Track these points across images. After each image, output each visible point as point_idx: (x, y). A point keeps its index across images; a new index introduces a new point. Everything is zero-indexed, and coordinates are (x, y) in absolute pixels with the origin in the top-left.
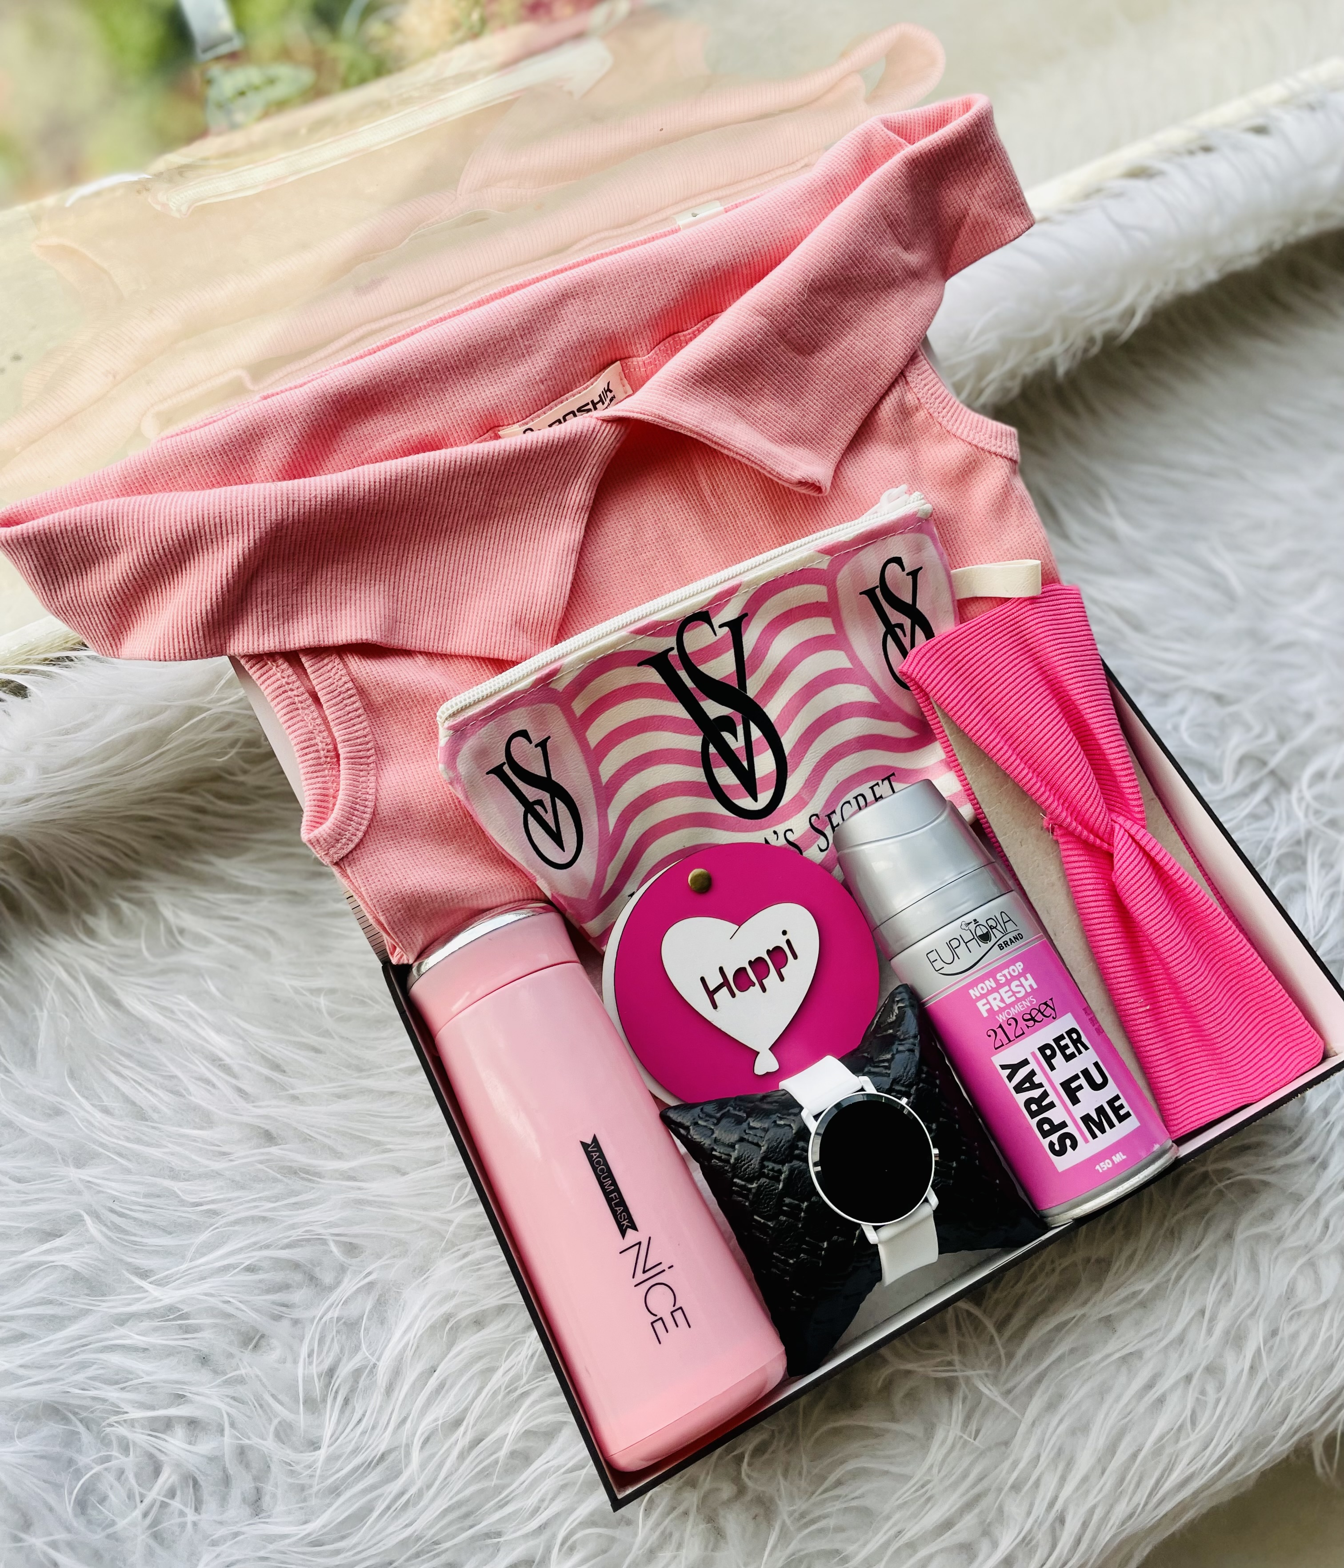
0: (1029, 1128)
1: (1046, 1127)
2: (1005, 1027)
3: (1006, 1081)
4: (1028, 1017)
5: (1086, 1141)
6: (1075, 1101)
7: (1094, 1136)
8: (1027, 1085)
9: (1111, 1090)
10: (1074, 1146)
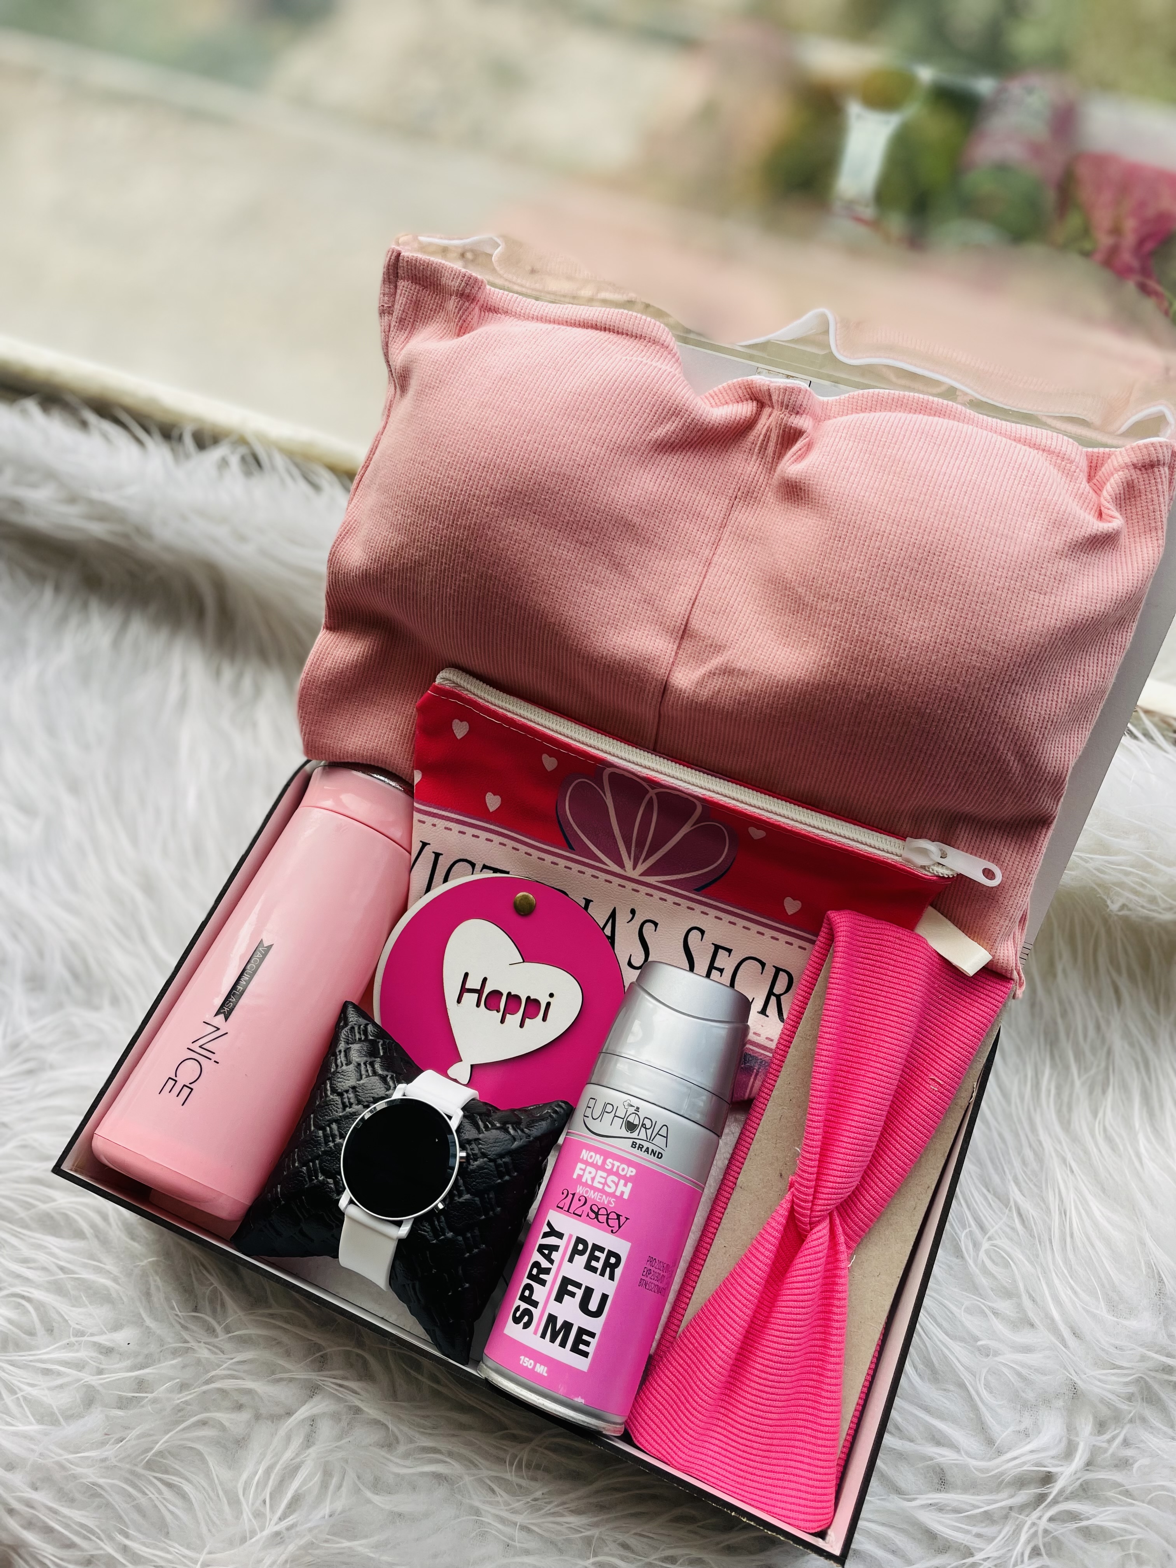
0: (521, 1281)
1: (527, 1293)
2: (576, 1198)
3: (541, 1234)
4: (596, 1209)
5: (535, 1333)
6: (559, 1299)
7: (543, 1336)
8: (546, 1252)
10: (526, 1326)
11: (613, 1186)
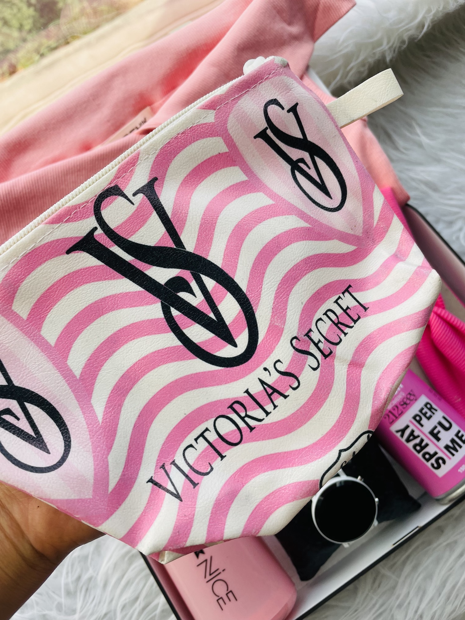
0: (418, 459)
1: (427, 456)
2: (393, 412)
3: (400, 438)
4: (402, 403)
5: (450, 458)
6: (438, 439)
7: (453, 455)
8: (411, 438)
9: (455, 428)
10: (444, 462)
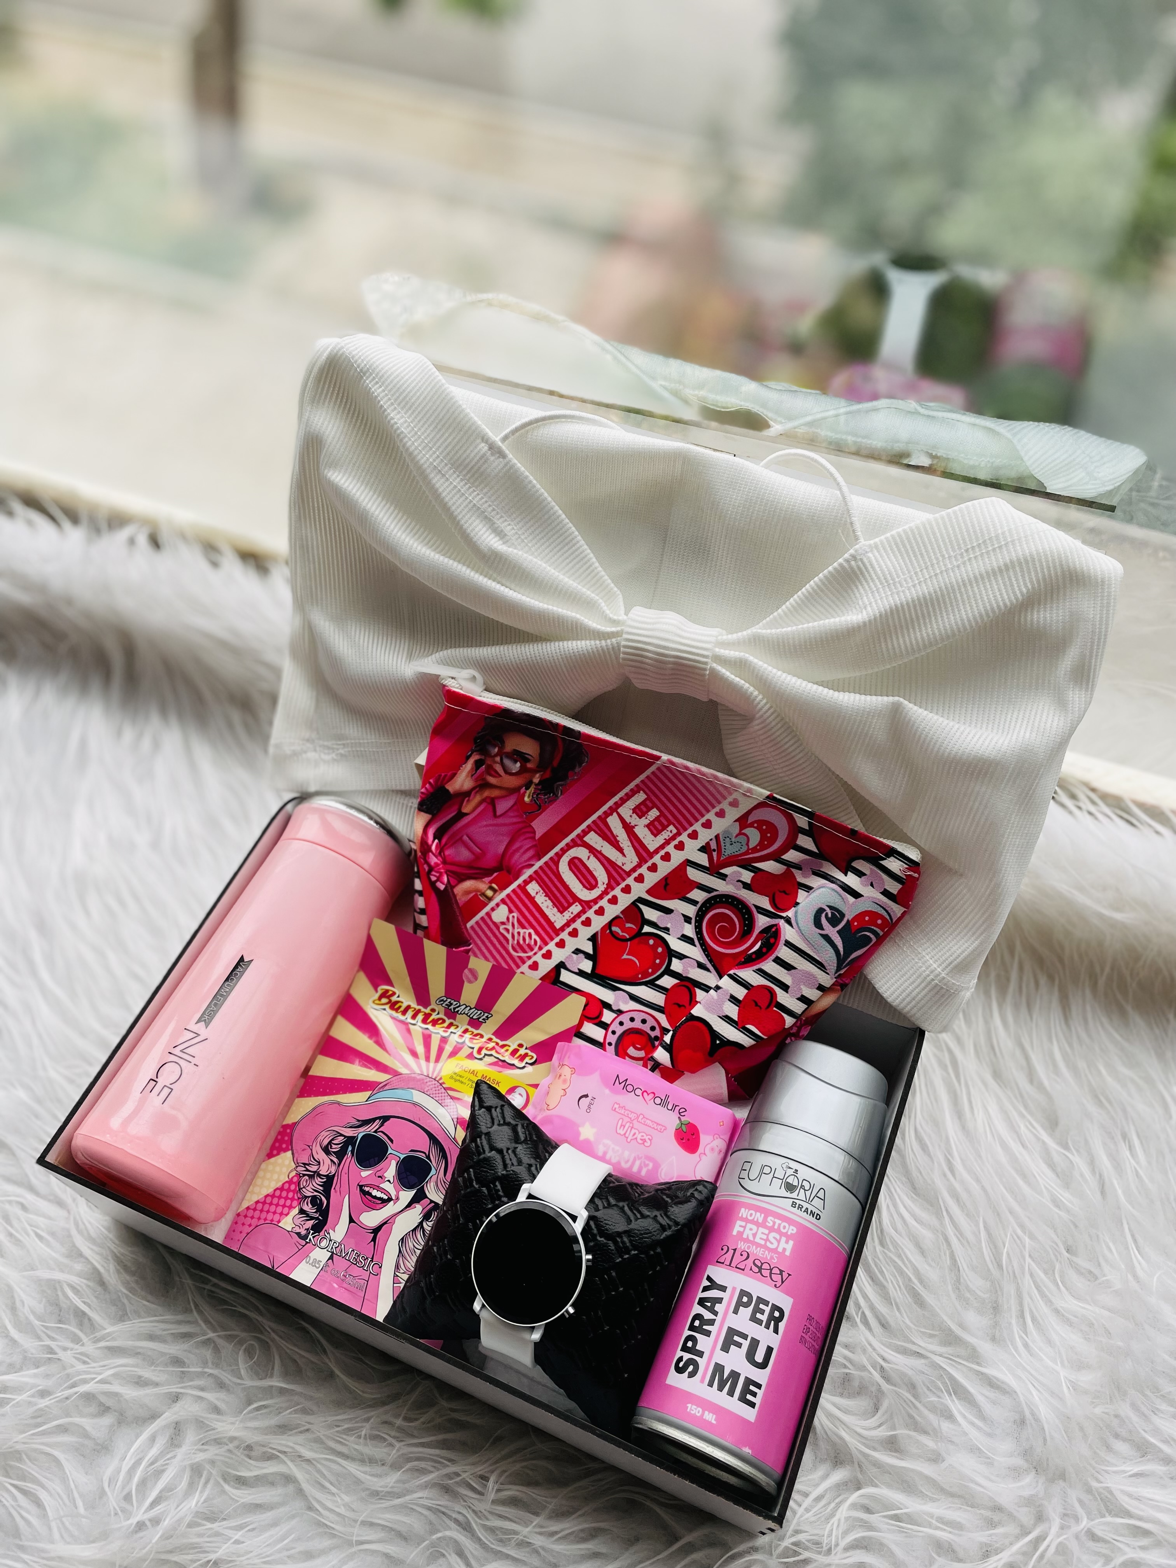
11: (775, 1244)
